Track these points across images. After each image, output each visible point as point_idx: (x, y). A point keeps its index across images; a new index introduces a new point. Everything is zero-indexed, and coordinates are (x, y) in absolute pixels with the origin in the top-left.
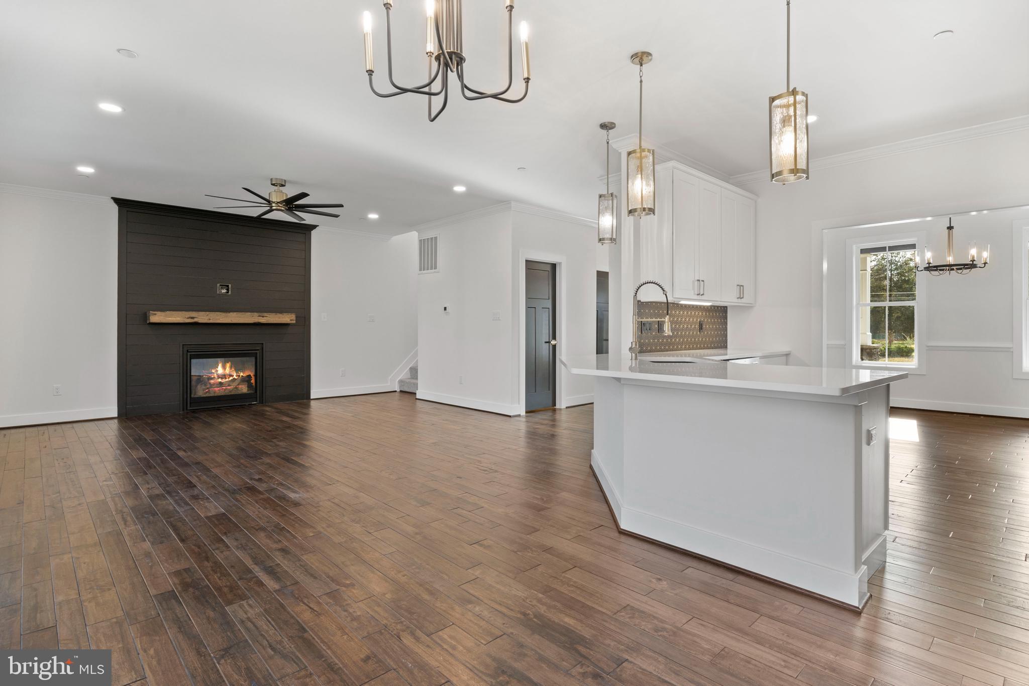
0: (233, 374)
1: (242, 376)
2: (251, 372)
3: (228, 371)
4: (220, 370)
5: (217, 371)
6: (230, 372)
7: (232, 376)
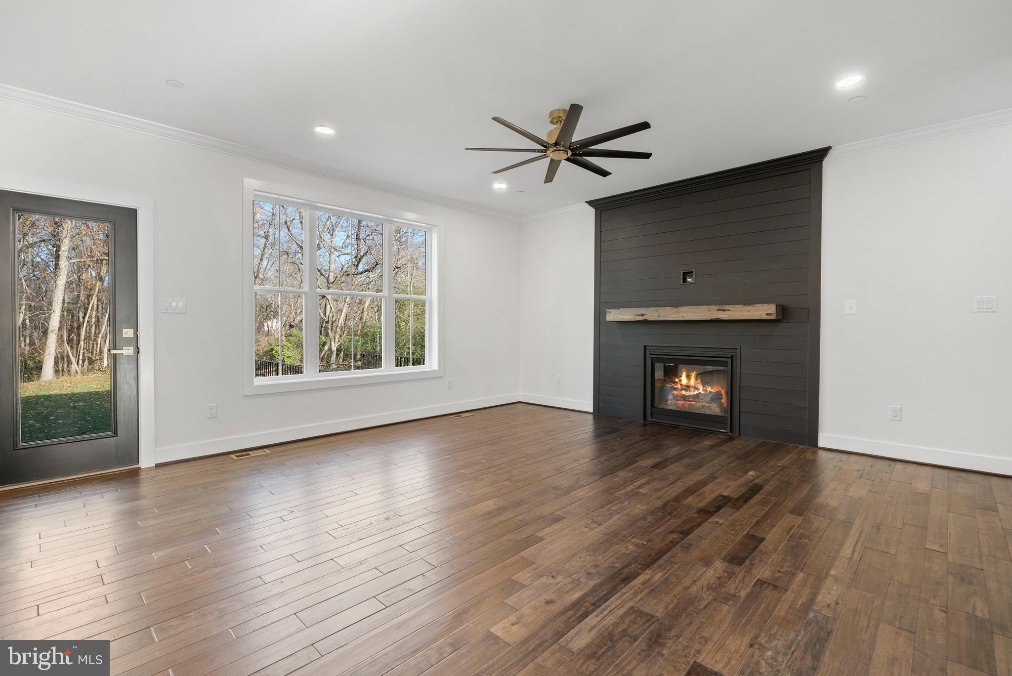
0: (699, 387)
1: (710, 391)
2: (722, 387)
3: (692, 382)
4: (684, 380)
5: (680, 381)
6: (695, 384)
7: (698, 389)
